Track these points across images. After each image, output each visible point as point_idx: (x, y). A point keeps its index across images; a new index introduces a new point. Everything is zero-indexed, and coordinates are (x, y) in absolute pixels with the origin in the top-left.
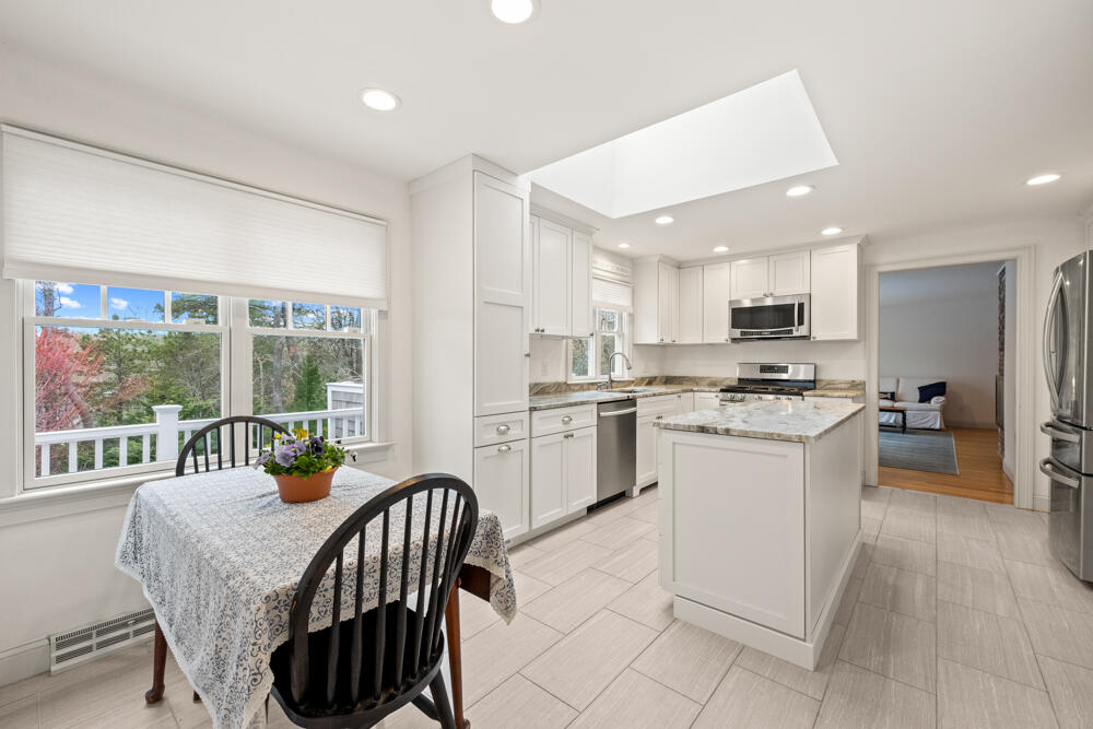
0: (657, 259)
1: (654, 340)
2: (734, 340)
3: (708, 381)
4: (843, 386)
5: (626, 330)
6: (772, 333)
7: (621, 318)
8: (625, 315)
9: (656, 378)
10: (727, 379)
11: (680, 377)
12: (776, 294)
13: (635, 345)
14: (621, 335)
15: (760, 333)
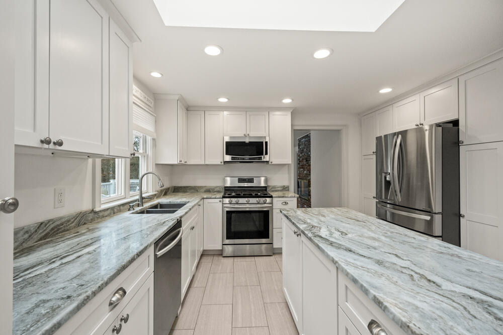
0: (177, 97)
1: (174, 161)
2: (225, 162)
3: (205, 189)
4: (279, 189)
5: (150, 152)
6: (250, 159)
7: (145, 142)
8: (149, 139)
9: (169, 188)
10: (217, 187)
11: (185, 187)
12: (251, 135)
13: (157, 165)
14: (145, 156)
15: (244, 159)
